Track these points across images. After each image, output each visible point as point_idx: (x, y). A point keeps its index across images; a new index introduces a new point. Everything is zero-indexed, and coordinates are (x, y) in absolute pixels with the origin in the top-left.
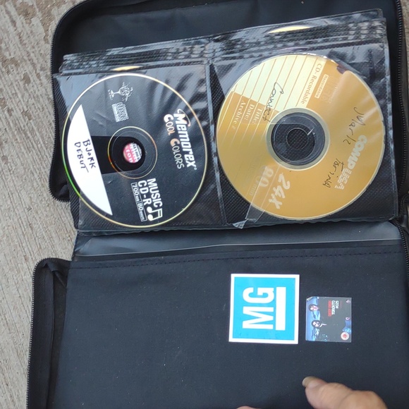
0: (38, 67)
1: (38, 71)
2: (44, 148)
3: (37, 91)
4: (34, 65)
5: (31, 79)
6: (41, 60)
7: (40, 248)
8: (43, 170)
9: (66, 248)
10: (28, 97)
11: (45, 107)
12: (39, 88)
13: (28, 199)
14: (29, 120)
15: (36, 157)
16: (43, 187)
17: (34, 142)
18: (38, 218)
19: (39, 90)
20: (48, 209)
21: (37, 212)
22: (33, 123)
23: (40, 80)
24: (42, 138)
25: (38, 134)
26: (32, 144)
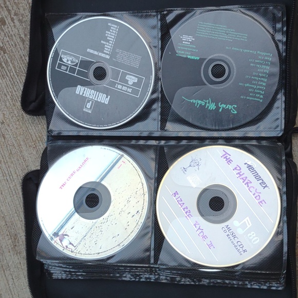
0: (13, 12)
1: (12, 16)
2: (16, 76)
3: (11, 32)
4: (9, 11)
5: (7, 22)
6: (15, 7)
7: (11, 153)
8: (14, 93)
9: (31, 154)
10: (3, 36)
11: (17, 44)
12: (13, 29)
13: (2, 115)
14: (4, 53)
15: (9, 82)
16: (15, 106)
17: (7, 71)
18: (9, 130)
19: (12, 31)
20: (18, 123)
21: (9, 126)
22: (7, 56)
23: (14, 23)
24: (14, 68)
25: (11, 65)
26: (6, 72)
